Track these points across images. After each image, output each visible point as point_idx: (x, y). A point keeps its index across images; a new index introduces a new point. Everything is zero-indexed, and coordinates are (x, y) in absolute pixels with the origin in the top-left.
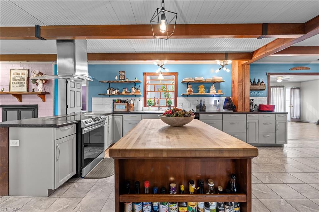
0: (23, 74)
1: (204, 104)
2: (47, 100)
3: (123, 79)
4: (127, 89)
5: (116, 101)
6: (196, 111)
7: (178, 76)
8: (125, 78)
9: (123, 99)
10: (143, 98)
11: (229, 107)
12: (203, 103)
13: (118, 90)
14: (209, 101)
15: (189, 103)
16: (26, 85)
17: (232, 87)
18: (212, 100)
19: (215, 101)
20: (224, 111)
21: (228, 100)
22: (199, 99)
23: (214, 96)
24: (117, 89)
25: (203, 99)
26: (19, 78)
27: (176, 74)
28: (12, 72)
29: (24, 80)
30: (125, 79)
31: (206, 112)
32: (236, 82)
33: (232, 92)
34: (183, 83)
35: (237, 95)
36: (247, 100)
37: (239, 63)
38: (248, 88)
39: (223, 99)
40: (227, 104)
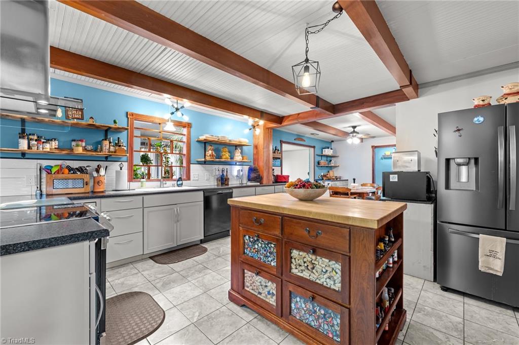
1: (227, 175)
3: (77, 119)
4: (85, 142)
5: (54, 170)
6: (217, 185)
7: (192, 129)
8: (82, 115)
9: (75, 164)
10: (127, 163)
11: (257, 179)
12: (225, 174)
13: (57, 142)
14: (231, 170)
15: (206, 173)
17: (254, 154)
18: (235, 170)
19: (239, 171)
20: (250, 184)
22: (221, 167)
23: (236, 163)
24: (55, 139)
25: (225, 167)
27: (188, 126)
30: (82, 119)
31: (230, 186)
32: (261, 148)
33: (254, 160)
34: (199, 141)
35: (262, 164)
36: (271, 170)
37: (264, 126)
38: (271, 155)
39: (246, 168)
40: (253, 175)
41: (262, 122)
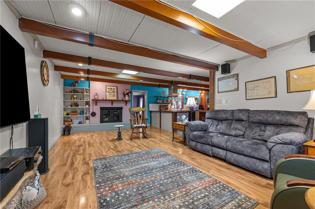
0: (114, 89)
2: (127, 104)
16: (116, 95)
17: (201, 101)
21: (200, 106)
26: (112, 91)
28: (107, 87)
29: (115, 93)
32: (203, 99)
33: (201, 103)
34: (185, 98)
35: (203, 104)
36: (206, 106)
37: (205, 93)
38: (207, 101)
39: (199, 105)
40: (200, 108)
41: (204, 92)
